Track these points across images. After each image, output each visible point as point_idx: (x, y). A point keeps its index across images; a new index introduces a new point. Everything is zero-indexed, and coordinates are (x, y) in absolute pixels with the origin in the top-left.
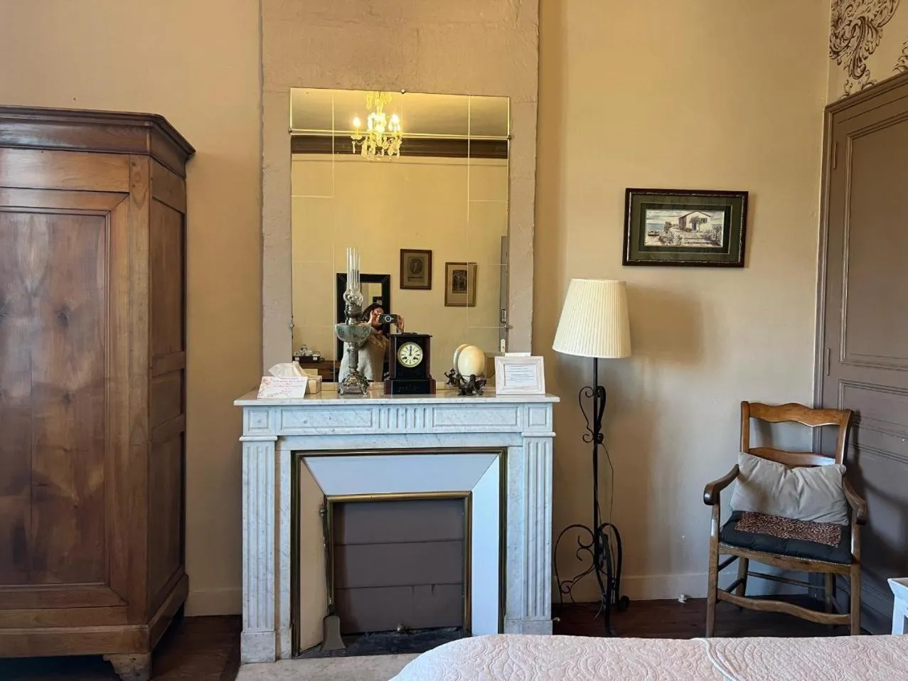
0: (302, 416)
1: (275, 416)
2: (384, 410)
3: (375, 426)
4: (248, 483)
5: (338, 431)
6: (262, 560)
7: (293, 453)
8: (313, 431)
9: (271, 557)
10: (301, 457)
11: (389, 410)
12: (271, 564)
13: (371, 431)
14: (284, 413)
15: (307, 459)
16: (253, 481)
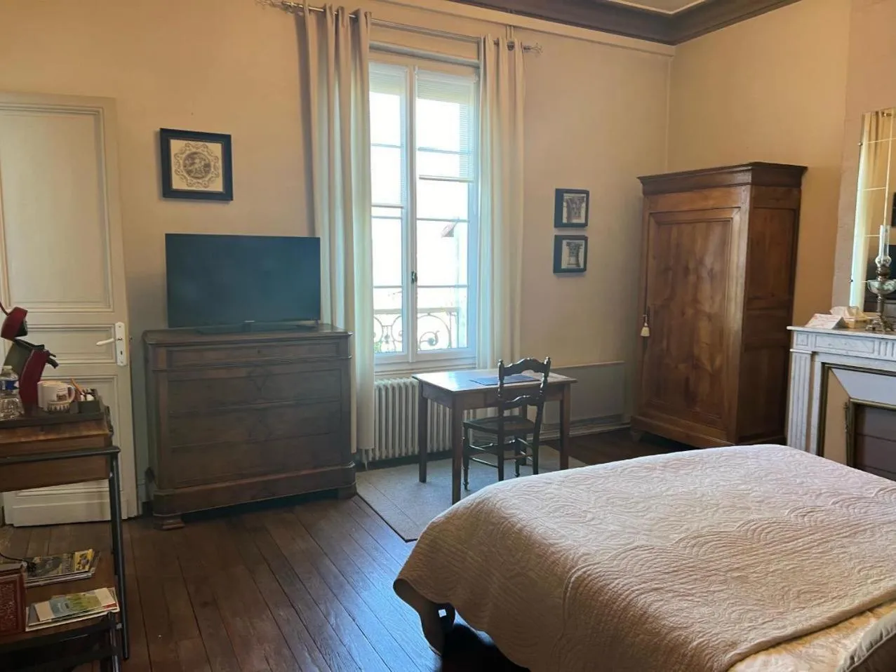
0: (828, 340)
1: (812, 338)
2: (883, 343)
3: (876, 353)
4: (794, 378)
5: (850, 353)
6: (799, 428)
7: (823, 364)
8: (833, 351)
9: (805, 426)
10: (830, 368)
11: (887, 343)
12: (804, 432)
13: (872, 356)
14: (818, 337)
15: (834, 370)
16: (797, 377)
